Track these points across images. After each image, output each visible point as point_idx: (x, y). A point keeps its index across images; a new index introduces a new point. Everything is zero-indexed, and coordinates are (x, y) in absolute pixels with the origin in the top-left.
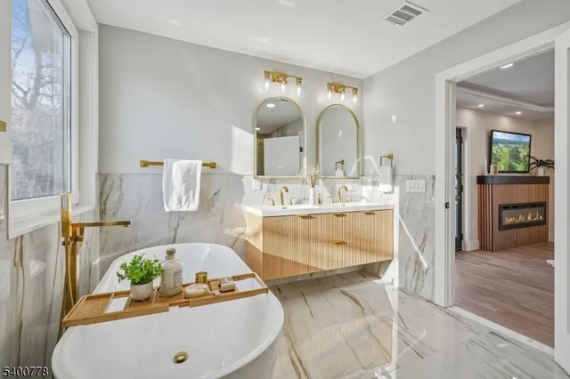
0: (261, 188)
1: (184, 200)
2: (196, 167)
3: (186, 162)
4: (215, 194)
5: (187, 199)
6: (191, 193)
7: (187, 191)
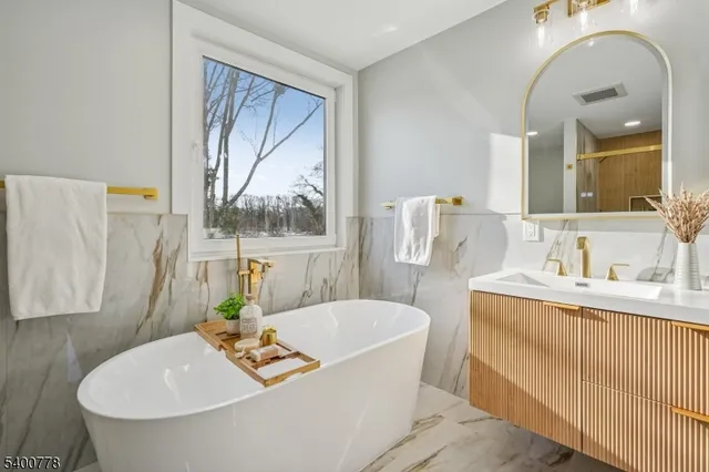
0: (542, 238)
1: (413, 249)
2: (427, 206)
3: (416, 200)
4: (460, 244)
5: (418, 248)
6: (422, 240)
7: (417, 238)
